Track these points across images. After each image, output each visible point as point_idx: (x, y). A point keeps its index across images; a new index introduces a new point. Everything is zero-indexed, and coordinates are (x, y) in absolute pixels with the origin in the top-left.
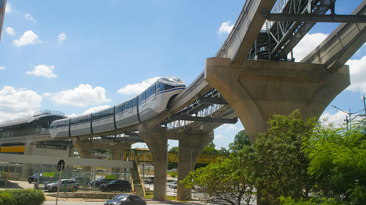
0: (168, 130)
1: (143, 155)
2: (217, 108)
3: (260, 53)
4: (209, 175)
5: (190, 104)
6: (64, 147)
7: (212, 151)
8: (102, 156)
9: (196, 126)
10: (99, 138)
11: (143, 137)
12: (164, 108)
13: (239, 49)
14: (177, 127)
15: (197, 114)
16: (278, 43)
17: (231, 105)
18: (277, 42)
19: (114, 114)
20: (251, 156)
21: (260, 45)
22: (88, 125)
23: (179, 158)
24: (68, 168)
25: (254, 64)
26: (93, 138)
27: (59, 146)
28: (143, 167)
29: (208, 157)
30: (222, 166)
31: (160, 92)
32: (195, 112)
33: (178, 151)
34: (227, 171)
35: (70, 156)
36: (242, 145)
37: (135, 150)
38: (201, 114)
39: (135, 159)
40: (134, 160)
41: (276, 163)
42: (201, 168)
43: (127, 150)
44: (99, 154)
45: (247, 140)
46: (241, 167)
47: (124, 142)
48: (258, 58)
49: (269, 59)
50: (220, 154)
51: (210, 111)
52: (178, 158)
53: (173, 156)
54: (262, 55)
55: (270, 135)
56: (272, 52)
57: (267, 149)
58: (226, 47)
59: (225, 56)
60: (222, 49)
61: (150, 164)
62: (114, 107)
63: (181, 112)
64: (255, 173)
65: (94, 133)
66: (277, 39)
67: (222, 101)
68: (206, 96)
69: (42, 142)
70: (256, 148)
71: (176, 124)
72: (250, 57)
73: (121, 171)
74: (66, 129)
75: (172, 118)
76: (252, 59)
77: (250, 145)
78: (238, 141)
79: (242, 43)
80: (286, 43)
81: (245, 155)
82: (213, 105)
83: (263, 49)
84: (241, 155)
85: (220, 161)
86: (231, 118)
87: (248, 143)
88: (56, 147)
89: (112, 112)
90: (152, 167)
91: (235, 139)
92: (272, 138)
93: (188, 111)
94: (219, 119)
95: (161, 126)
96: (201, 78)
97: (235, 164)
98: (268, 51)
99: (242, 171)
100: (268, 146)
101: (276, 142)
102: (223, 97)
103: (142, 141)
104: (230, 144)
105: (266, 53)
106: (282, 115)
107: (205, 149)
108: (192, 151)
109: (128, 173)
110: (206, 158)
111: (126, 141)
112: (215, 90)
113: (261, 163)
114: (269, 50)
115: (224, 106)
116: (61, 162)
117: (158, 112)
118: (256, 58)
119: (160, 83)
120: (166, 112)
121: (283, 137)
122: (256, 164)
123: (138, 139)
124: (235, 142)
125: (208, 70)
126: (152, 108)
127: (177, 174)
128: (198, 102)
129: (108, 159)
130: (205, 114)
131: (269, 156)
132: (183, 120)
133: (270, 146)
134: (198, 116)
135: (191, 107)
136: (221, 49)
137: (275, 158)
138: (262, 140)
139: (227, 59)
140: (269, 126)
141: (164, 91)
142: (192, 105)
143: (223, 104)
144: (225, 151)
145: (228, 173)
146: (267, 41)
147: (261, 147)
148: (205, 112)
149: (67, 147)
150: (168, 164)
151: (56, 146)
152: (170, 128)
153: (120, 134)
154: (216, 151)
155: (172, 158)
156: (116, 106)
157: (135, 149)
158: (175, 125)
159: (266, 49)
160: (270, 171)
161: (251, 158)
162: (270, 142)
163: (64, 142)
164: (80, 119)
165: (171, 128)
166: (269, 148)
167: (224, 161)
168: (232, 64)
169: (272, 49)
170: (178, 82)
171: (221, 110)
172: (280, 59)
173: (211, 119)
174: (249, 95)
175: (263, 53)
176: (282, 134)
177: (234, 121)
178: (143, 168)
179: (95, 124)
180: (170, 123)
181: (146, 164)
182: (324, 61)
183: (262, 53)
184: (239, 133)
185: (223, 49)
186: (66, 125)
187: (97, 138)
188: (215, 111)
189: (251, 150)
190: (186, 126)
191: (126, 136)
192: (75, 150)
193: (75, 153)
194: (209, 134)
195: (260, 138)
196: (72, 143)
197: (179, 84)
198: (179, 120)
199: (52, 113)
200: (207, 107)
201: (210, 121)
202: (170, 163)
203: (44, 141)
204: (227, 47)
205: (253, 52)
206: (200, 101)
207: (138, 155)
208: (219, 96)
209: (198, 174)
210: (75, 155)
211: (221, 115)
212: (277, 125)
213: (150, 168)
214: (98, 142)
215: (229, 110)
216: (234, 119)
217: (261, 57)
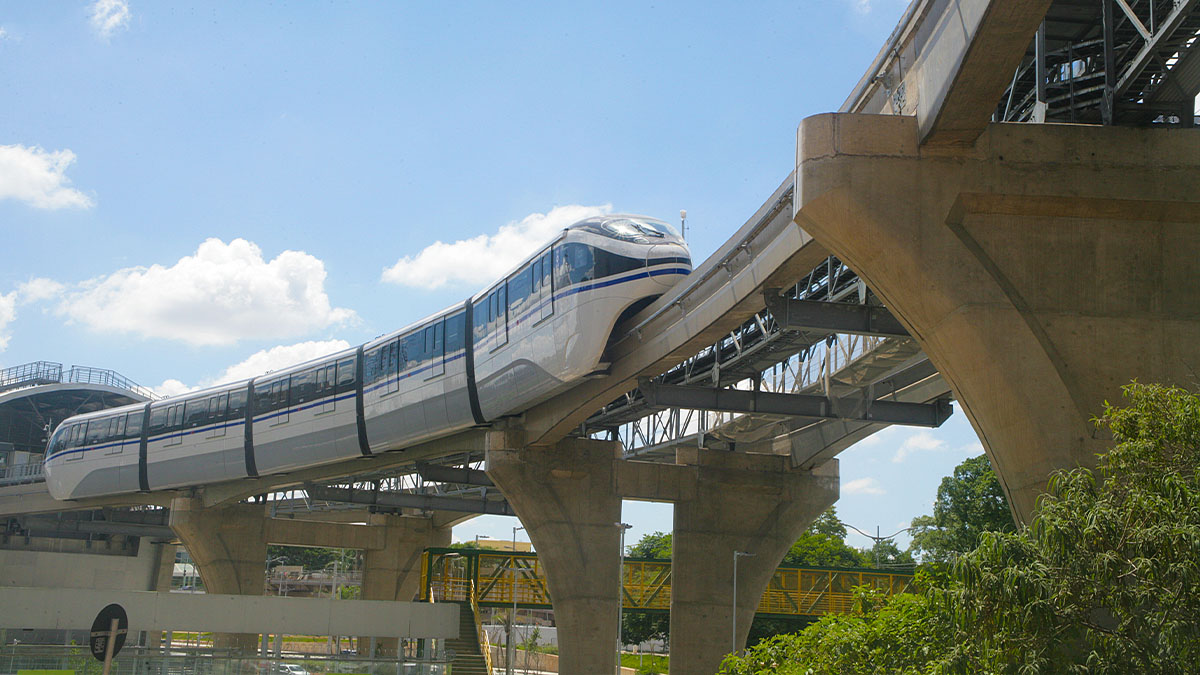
0: (623, 458)
1: (507, 572)
2: (851, 351)
3: (1058, 92)
4: (819, 669)
5: (725, 334)
6: (124, 544)
7: (832, 554)
8: (310, 581)
9: (757, 436)
10: (299, 494)
11: (508, 492)
12: (590, 359)
13: (960, 72)
14: (665, 439)
15: (757, 379)
16: (1151, 41)
17: (919, 340)
18: (1146, 35)
19: (356, 386)
20: (1017, 583)
21: (1059, 52)
22: (233, 437)
23: (674, 587)
24: (142, 643)
25: (1028, 141)
26: (270, 497)
27: (103, 537)
28: (507, 631)
29: (814, 582)
30: (879, 629)
31: (573, 287)
32: (748, 370)
33: (669, 553)
34: (906, 650)
35: (153, 586)
36: (975, 528)
37: (471, 552)
38: (779, 380)
39: (468, 594)
40: (462, 597)
41: (1142, 619)
42: (779, 637)
43: (433, 552)
44: (297, 574)
45: (997, 505)
46: (970, 633)
47: (417, 512)
48: (1048, 116)
49: (1104, 116)
50: (870, 570)
51: (818, 366)
52: (669, 590)
53: (646, 579)
54: (1067, 102)
55: (1111, 482)
56: (1119, 85)
57: (1094, 549)
58: (897, 65)
59: (892, 104)
60: (877, 73)
61: (539, 620)
62: (360, 353)
63: (681, 372)
64: (1041, 664)
65: (261, 473)
66: (1144, 20)
67: (874, 317)
68: (803, 295)
69: (14, 521)
70: (1041, 543)
71: (660, 428)
72: (1012, 108)
73: (403, 651)
74: (130, 454)
75: (640, 401)
76: (1023, 117)
77: (1012, 528)
78: (956, 509)
79: (973, 44)
80: (1192, 41)
81: (987, 575)
82: (835, 337)
83: (1076, 69)
84: (970, 576)
85: (867, 606)
86: (918, 398)
87: (1000, 518)
88: (84, 541)
89: (347, 374)
90: (548, 634)
91: (940, 497)
92: (1120, 498)
93: (716, 365)
94: (864, 402)
95: (593, 437)
96: (776, 211)
97: (944, 618)
98: (1100, 81)
99: (976, 654)
100: (1099, 534)
101: (1138, 514)
102: (881, 299)
103: (503, 509)
104: (917, 523)
105: (1090, 90)
106: (1166, 385)
107: (796, 546)
108: (736, 553)
109: (433, 661)
110: (805, 588)
111: (424, 509)
112: (845, 268)
113: (1068, 615)
114: (1102, 74)
115: (886, 342)
116: (113, 614)
117: (566, 379)
118: (1039, 113)
119: (574, 244)
120: (599, 376)
121: (1175, 493)
122: (1044, 619)
123: (485, 501)
124: (939, 510)
125: (809, 174)
126: (537, 359)
127: (667, 663)
128: (761, 322)
129: (339, 598)
130: (798, 380)
131: (1107, 582)
132: (691, 407)
133: (1109, 535)
134: (762, 389)
135: (732, 348)
136: (871, 72)
137: (1141, 591)
138: (1068, 507)
139: (901, 120)
140: (1102, 437)
141: (594, 282)
142: (734, 339)
143: (881, 332)
144: (891, 557)
145: (907, 663)
146: (1095, 31)
147: (1066, 540)
148: (796, 373)
149: (143, 540)
150: (622, 618)
151: (86, 536)
152: (633, 444)
153: (398, 473)
154: (848, 555)
155: (641, 588)
156: (366, 347)
157: (468, 545)
158: (654, 430)
159: (1088, 71)
160: (1116, 659)
161: (1019, 593)
162: (1109, 517)
163: (126, 517)
164: (194, 407)
165: (639, 444)
166: (1103, 543)
167: (886, 603)
168: (924, 143)
169: (1118, 69)
170: (657, 240)
171: (869, 361)
172: (1161, 119)
173: (823, 405)
174: (1007, 293)
175: (1076, 90)
176: (1172, 477)
177: (934, 413)
178: (504, 635)
179: (266, 430)
180: (631, 424)
181: (520, 618)
183: (1068, 91)
184: (957, 469)
185: (882, 71)
186: (124, 437)
187: (289, 495)
188: (841, 364)
189: (1018, 555)
190: (708, 437)
191: (426, 484)
192: (179, 555)
193: (179, 569)
194: (815, 472)
195: (1059, 494)
196: (163, 524)
197: (663, 249)
198: (675, 407)
199: (65, 380)
200: (804, 346)
201: (822, 410)
202: (633, 612)
203: (25, 517)
204: (903, 65)
205: (1026, 84)
206: (770, 321)
207: (484, 576)
208: (862, 296)
209: (768, 664)
210: (178, 581)
211: (873, 383)
212: (1142, 432)
213: (536, 636)
214: (292, 516)
215: (910, 363)
216: (933, 405)
217: (1062, 110)
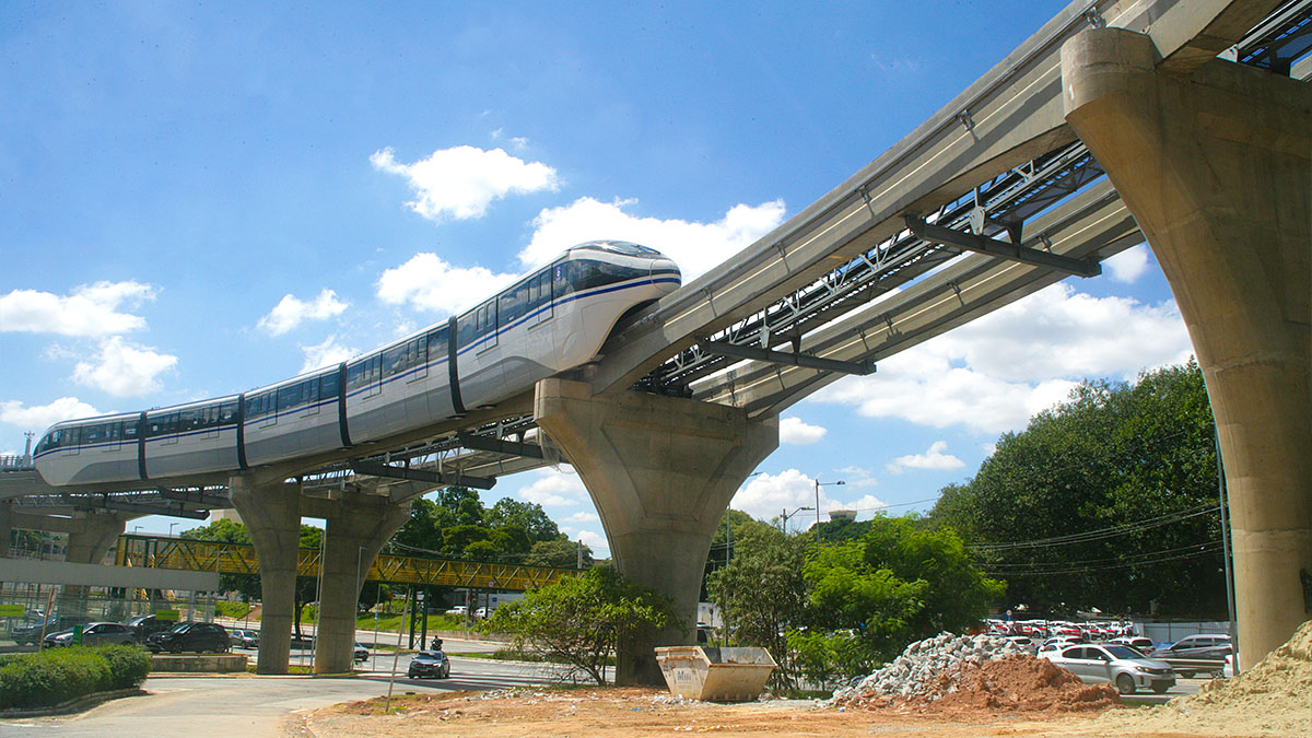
12: (587, 353)
19: (338, 393)
22: (226, 438)
31: (570, 295)
62: (343, 368)
74: (129, 451)
94: (457, 476)
108: (360, 548)
119: (575, 261)
177: (488, 483)
179: (256, 431)
182: (741, 402)
194: (400, 506)
197: (662, 263)
216: (488, 479)
